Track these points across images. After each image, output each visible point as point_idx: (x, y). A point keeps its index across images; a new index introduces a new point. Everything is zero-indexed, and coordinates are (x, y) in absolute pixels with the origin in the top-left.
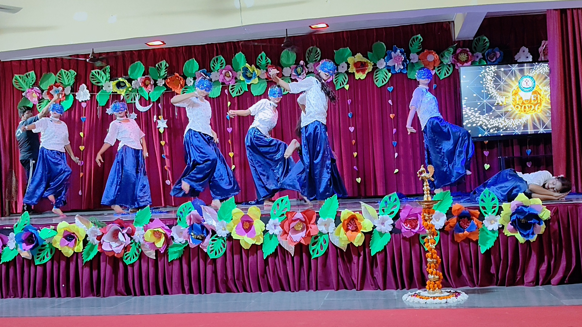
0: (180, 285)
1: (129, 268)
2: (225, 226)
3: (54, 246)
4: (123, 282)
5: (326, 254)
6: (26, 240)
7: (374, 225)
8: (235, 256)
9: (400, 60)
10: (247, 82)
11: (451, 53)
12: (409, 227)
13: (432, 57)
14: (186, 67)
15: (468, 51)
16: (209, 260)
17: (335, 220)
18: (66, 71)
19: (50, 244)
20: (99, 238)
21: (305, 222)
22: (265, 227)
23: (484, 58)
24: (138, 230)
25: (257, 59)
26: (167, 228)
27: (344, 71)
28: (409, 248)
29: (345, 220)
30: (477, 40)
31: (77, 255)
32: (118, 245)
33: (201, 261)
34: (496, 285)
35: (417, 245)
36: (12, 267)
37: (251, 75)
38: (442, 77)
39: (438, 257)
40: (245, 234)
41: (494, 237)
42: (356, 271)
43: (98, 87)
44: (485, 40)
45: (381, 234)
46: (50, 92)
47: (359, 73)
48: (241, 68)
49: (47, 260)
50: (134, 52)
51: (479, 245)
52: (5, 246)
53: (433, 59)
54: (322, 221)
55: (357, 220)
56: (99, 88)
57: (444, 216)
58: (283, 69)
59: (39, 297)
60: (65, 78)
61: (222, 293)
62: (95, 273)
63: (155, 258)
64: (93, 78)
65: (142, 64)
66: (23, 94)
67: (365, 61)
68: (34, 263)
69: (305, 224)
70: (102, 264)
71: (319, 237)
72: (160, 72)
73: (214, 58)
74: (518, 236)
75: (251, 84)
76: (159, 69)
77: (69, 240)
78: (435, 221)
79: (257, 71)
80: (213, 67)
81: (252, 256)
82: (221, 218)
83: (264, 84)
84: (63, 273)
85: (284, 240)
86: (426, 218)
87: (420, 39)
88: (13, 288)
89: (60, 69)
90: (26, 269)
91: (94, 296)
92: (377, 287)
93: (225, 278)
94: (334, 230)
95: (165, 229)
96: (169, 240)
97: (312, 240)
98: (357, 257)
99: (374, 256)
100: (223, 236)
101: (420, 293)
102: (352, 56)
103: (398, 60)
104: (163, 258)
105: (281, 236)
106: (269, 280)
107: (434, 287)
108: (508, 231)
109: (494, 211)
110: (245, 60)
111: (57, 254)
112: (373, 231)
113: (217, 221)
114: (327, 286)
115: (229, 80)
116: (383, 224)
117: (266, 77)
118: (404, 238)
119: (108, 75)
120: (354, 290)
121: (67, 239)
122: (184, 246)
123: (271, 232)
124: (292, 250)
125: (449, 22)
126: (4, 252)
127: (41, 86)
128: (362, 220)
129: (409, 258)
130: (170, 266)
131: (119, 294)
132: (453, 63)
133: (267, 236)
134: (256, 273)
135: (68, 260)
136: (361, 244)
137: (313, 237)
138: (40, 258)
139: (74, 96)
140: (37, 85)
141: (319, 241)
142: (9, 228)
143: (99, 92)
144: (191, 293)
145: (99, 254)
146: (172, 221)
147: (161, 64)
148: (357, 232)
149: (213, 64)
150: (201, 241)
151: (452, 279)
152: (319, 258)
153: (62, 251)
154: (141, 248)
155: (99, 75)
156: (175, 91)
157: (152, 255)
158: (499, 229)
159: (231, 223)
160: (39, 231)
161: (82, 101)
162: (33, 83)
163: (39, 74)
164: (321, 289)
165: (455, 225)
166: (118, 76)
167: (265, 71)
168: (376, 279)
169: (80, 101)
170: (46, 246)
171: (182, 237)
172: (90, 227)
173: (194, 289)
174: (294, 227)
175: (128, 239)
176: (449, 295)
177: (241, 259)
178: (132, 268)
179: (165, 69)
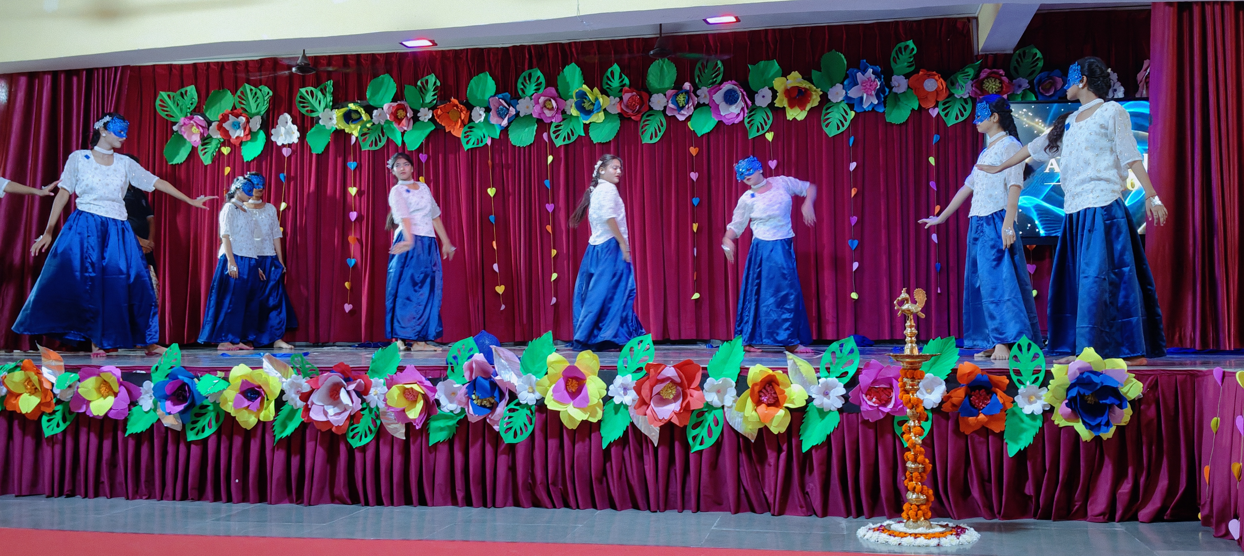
0: (449, 489)
1: (358, 456)
2: (533, 384)
3: (223, 408)
4: (344, 479)
5: (718, 445)
6: (173, 395)
7: (810, 396)
8: (550, 442)
9: (872, 88)
10: (583, 119)
11: (970, 77)
12: (874, 403)
13: (931, 85)
14: (472, 89)
15: (1001, 75)
16: (503, 447)
17: (736, 383)
18: (253, 88)
19: (216, 405)
20: (305, 397)
21: (681, 385)
22: (608, 390)
23: (1032, 90)
24: (376, 386)
25: (605, 77)
26: (428, 383)
27: (765, 105)
28: (872, 441)
29: (755, 385)
30: (1019, 55)
31: (263, 427)
32: (338, 411)
33: (489, 448)
34: (1035, 517)
35: (889, 437)
36: (146, 443)
37: (591, 107)
38: (951, 121)
39: (927, 461)
40: (569, 403)
41: (1034, 427)
42: (773, 477)
43: (312, 118)
44: (1036, 54)
45: (823, 413)
46: (224, 125)
47: (794, 109)
48: (574, 91)
49: (208, 432)
50: (379, 58)
51: (1006, 441)
52: (135, 405)
53: (935, 89)
54: (713, 385)
55: (778, 385)
56: (314, 122)
57: (941, 384)
58: (650, 97)
59: (192, 499)
60: (252, 101)
61: (524, 507)
62: (295, 461)
63: (404, 438)
64: (304, 103)
65: (392, 80)
67: (807, 87)
68: (187, 439)
69: (680, 389)
70: (310, 446)
71: (706, 414)
72: (425, 95)
73: (525, 74)
74: (1080, 427)
75: (590, 123)
76: (423, 91)
77: (251, 399)
78: (924, 392)
79: (603, 101)
80: (522, 90)
81: (581, 443)
82: (527, 370)
83: (615, 124)
84: (236, 458)
85: (641, 417)
86: (908, 387)
87: (913, 49)
88: (146, 481)
89: (243, 85)
90: (171, 449)
91: (291, 502)
92: (810, 511)
93: (530, 481)
94: (735, 401)
95: (426, 386)
96: (431, 407)
97: (693, 419)
98: (775, 454)
99: (807, 452)
100: (530, 404)
101: (889, 525)
102: (782, 76)
103: (868, 87)
104: (420, 439)
105: (635, 408)
106: (612, 488)
107: (916, 515)
108: (1061, 418)
109: (1037, 379)
110: (582, 78)
111: (228, 424)
112: (806, 406)
113: (519, 376)
114: (717, 504)
115: (550, 115)
116: (826, 394)
117: (619, 111)
118: (865, 422)
119: (329, 98)
120: (768, 515)
121: (246, 397)
122: (459, 418)
123: (617, 400)
124: (653, 433)
125: (969, 19)
126: (132, 415)
127: (207, 115)
128: (787, 386)
129: (872, 460)
130: (431, 453)
131: (337, 501)
132: (973, 96)
133: (610, 407)
134: (588, 473)
135: (248, 434)
136: (785, 430)
137: (695, 413)
138: (196, 430)
139: (268, 135)
140: (199, 112)
141: (707, 421)
142: (144, 372)
143: (313, 129)
144: (468, 506)
145: (304, 426)
146: (439, 371)
147: (427, 81)
148: (777, 407)
149: (523, 84)
150: (489, 411)
151: (951, 502)
152: (704, 452)
153: (237, 419)
154: (380, 419)
155: (313, 97)
156: (450, 132)
157: (399, 432)
158: (1045, 413)
159: (545, 380)
160: (196, 380)
161: (283, 145)
162: (193, 107)
163: (203, 93)
164: (707, 510)
165: (962, 403)
166: (348, 100)
167: (618, 99)
168: (809, 495)
169: (279, 144)
170: (209, 408)
171: (456, 402)
172: (289, 377)
173: (473, 497)
174: (660, 392)
175: (357, 401)
176: (945, 531)
177: (561, 446)
178: (362, 454)
179: (434, 91)
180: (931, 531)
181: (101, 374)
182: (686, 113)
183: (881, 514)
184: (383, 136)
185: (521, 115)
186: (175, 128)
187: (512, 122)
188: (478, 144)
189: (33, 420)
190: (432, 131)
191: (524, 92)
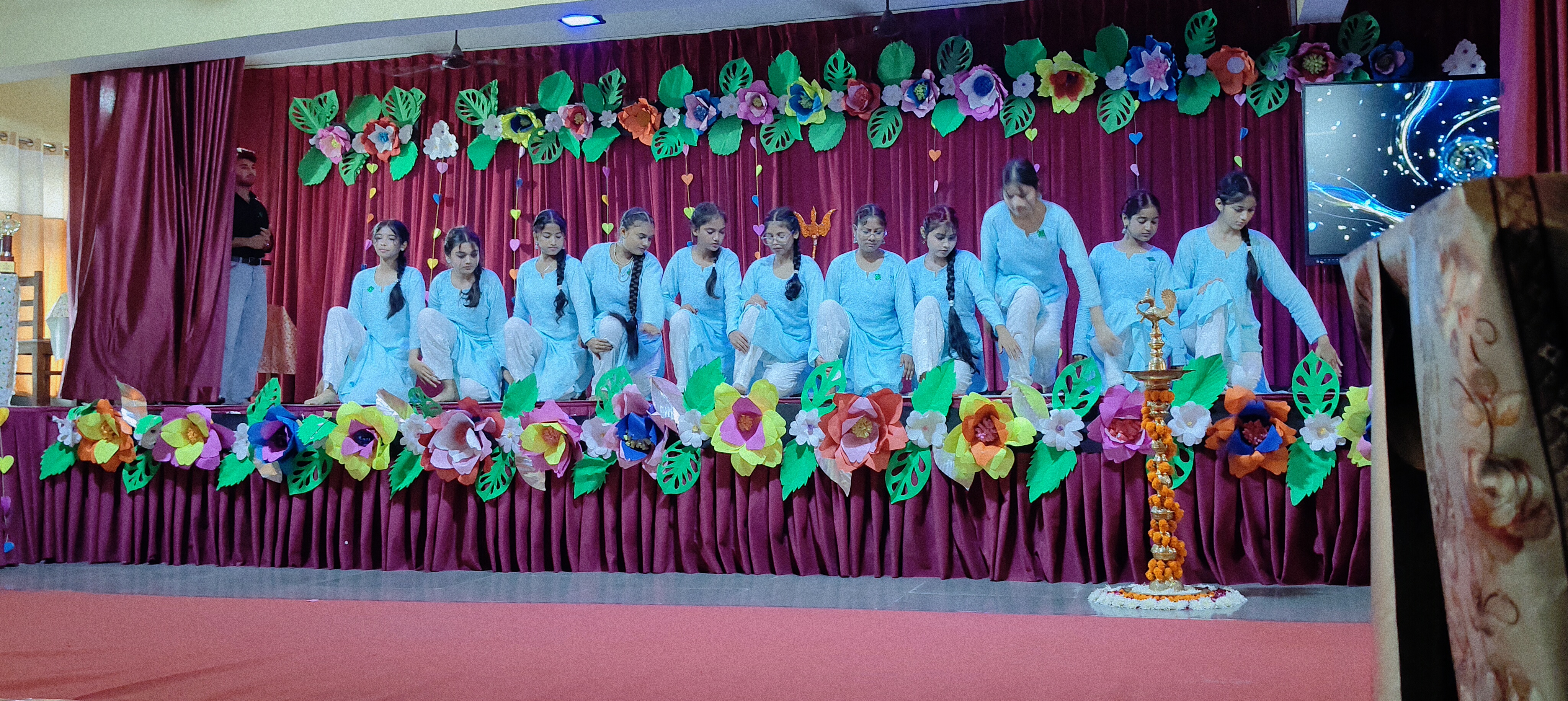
0: (598, 551)
1: (489, 511)
2: (698, 421)
3: (329, 454)
4: (473, 541)
5: (925, 495)
6: (270, 439)
7: (1038, 432)
8: (719, 492)
9: (1161, 70)
10: (800, 120)
11: (1285, 53)
12: (1118, 439)
13: (1239, 64)
14: (664, 85)
15: (1325, 50)
16: (662, 498)
17: (947, 417)
18: (403, 91)
19: (322, 450)
20: (425, 439)
21: (878, 420)
22: (788, 427)
23: (1366, 67)
24: (511, 427)
25: (826, 66)
26: (573, 422)
27: (1025, 95)
28: (1118, 487)
29: (968, 418)
30: (1349, 23)
31: (376, 475)
32: (466, 457)
33: (645, 501)
34: (1326, 581)
35: (1139, 482)
36: (241, 498)
37: (810, 104)
38: (1262, 110)
39: (1177, 505)
40: (743, 444)
41: (1327, 468)
42: (993, 534)
43: (474, 128)
44: (1371, 22)
45: (1055, 453)
46: (370, 137)
47: (1062, 99)
48: (790, 84)
49: (314, 484)
50: (551, 49)
51: (1288, 485)
52: (228, 453)
53: (1241, 69)
54: (918, 420)
55: (998, 418)
56: (475, 131)
57: (1205, 414)
58: (882, 89)
59: (294, 566)
60: (402, 107)
61: (687, 573)
62: (415, 517)
63: (545, 490)
64: (462, 108)
65: (569, 77)
66: (309, 142)
67: (1079, 71)
68: (288, 492)
69: (877, 425)
70: (432, 499)
71: (910, 456)
72: (609, 95)
73: (729, 65)
75: (809, 125)
76: (605, 89)
77: (362, 443)
78: (1184, 425)
79: (824, 96)
80: (724, 85)
81: (756, 493)
82: (690, 405)
83: (839, 125)
84: (346, 514)
85: (829, 460)
86: (1153, 412)
87: (1213, 20)
88: (242, 544)
89: (392, 86)
90: (269, 504)
91: (410, 568)
92: (1039, 575)
93: (695, 541)
94: (944, 439)
95: (569, 425)
96: (575, 450)
97: (895, 463)
98: (995, 505)
99: (1034, 502)
100: (694, 446)
101: (1131, 589)
102: (1047, 58)
103: (1156, 69)
104: (562, 490)
105: (820, 449)
106: (794, 547)
107: (1163, 573)
108: (1360, 454)
109: (1329, 406)
110: (798, 68)
111: (336, 474)
112: (1034, 445)
113: (681, 412)
114: (924, 568)
115: (759, 115)
116: (1059, 429)
117: (844, 109)
118: (1109, 464)
119: (494, 101)
120: (986, 581)
121: (356, 440)
122: (609, 464)
123: (800, 440)
124: (844, 480)
126: (225, 464)
127: (350, 125)
128: (1010, 419)
129: (1117, 509)
130: (576, 507)
131: (465, 567)
132: (1290, 77)
133: (791, 449)
134: (765, 530)
135: (359, 487)
136: (1007, 474)
137: (896, 455)
138: (300, 481)
139: (420, 147)
140: (340, 121)
141: (911, 465)
142: (239, 413)
143: (475, 141)
144: (620, 571)
145: (425, 475)
146: (586, 408)
147: (610, 78)
148: (997, 446)
149: (726, 78)
150: (645, 455)
151: (1218, 564)
152: (907, 503)
153: (346, 468)
154: (515, 467)
155: (475, 102)
156: (638, 138)
157: (538, 482)
158: (1338, 449)
159: (711, 416)
160: (298, 421)
161: (437, 158)
162: (333, 116)
163: (345, 100)
164: (911, 575)
165: (1231, 437)
166: (515, 104)
167: (842, 93)
168: (1037, 555)
169: (433, 158)
170: (313, 455)
171: (605, 444)
172: (408, 416)
173: (627, 561)
174: (851, 429)
175: (487, 443)
176: (1199, 594)
177: (733, 498)
178: (494, 509)
179: (619, 89)
180: (1182, 592)
181: (188, 415)
182: (926, 108)
183: (1130, 580)
185: (724, 116)
186: (312, 141)
187: (712, 125)
188: (671, 153)
189: (111, 472)
190: (616, 139)
191: (727, 88)
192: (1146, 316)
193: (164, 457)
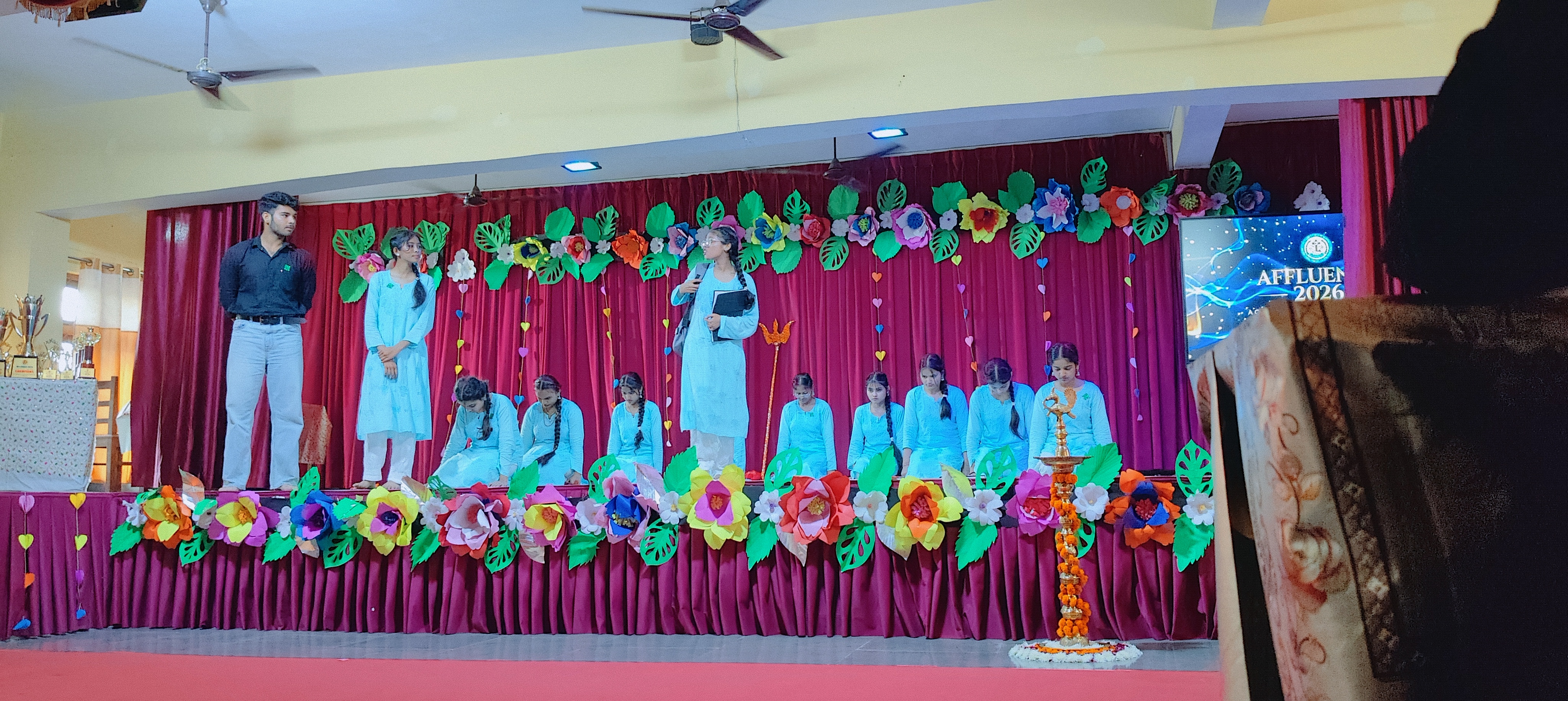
0: (589, 616)
1: (496, 581)
2: (676, 502)
3: (360, 533)
4: (482, 607)
5: (870, 564)
6: (310, 520)
7: (965, 510)
8: (693, 564)
9: (1062, 208)
10: (764, 248)
11: (1165, 193)
12: (1032, 515)
13: (1126, 201)
14: (650, 219)
15: (1198, 190)
16: (646, 569)
17: (887, 496)
18: (431, 225)
19: (354, 529)
20: (442, 519)
21: (829, 499)
22: (753, 506)
23: (1231, 204)
24: (516, 508)
25: (786, 203)
26: (568, 503)
27: (950, 228)
28: (1032, 556)
29: (905, 497)
30: (1217, 168)
31: (400, 551)
32: (477, 534)
33: (630, 572)
34: (1208, 636)
35: (1050, 552)
36: (283, 571)
37: (772, 235)
38: (1146, 240)
39: (1082, 572)
40: (714, 521)
41: (1205, 539)
42: (927, 599)
43: (490, 255)
44: (1234, 168)
45: (979, 528)
47: (980, 232)
48: (754, 220)
49: (346, 559)
50: (557, 190)
51: (1174, 555)
52: (273, 532)
53: (1128, 205)
54: (864, 499)
55: (932, 498)
56: (491, 258)
57: (1104, 494)
58: (832, 223)
59: (327, 629)
60: (429, 238)
61: (666, 634)
62: (432, 588)
63: (544, 562)
64: (480, 238)
65: (570, 213)
66: (351, 266)
67: (994, 208)
68: (324, 566)
69: (829, 504)
70: (447, 572)
71: (857, 530)
72: (604, 228)
73: (704, 203)
75: (772, 252)
76: (601, 222)
77: (387, 523)
78: (1086, 503)
79: (784, 228)
80: (701, 219)
81: (726, 564)
82: (669, 488)
83: (796, 252)
84: (373, 586)
85: (788, 535)
86: (1060, 492)
87: (1104, 167)
88: (282, 610)
89: (421, 221)
90: (308, 577)
91: (428, 631)
92: (967, 634)
93: (673, 607)
94: (886, 516)
95: (565, 507)
96: (570, 528)
97: (844, 537)
98: (929, 572)
99: (962, 570)
100: (673, 523)
101: (1044, 644)
102: (968, 198)
103: (1057, 206)
104: (559, 562)
105: (780, 525)
106: (758, 611)
107: (1072, 631)
109: (1206, 487)
110: (762, 206)
111: (366, 550)
112: (961, 520)
113: (661, 494)
114: (869, 628)
116: (982, 507)
117: (801, 239)
118: (1025, 537)
119: (507, 233)
120: (923, 639)
121: (383, 521)
122: (599, 540)
123: (763, 518)
124: (801, 552)
125: (1161, 133)
126: (270, 542)
127: (384, 253)
128: (941, 498)
129: (1032, 576)
130: (571, 577)
131: (475, 630)
132: (1168, 212)
133: (755, 525)
134: (733, 597)
135: (385, 561)
136: (939, 546)
137: (845, 530)
138: (334, 556)
139: (445, 272)
140: (376, 250)
141: (857, 538)
142: (283, 497)
143: (491, 265)
144: (608, 633)
145: (441, 551)
147: (605, 213)
148: (931, 522)
149: (702, 213)
150: (630, 532)
151: (1118, 623)
152: (854, 573)
153: (374, 544)
154: (519, 543)
155: (491, 233)
156: (628, 263)
157: (538, 556)
159: (687, 498)
160: (334, 504)
161: (459, 280)
162: (370, 245)
164: (859, 635)
165: (1126, 513)
166: (525, 235)
167: (798, 226)
168: (966, 616)
169: (455, 280)
170: (347, 534)
171: (596, 522)
172: (428, 498)
173: (614, 625)
174: (807, 508)
175: (495, 522)
176: (1102, 648)
177: (705, 568)
178: (500, 580)
179: (613, 223)
180: (1087, 647)
181: (240, 500)
182: (869, 238)
183: (1045, 637)
184: (561, 269)
187: (691, 252)
188: (656, 274)
189: (172, 549)
190: (610, 263)
191: (703, 221)
192: (1052, 411)
193: (218, 536)
